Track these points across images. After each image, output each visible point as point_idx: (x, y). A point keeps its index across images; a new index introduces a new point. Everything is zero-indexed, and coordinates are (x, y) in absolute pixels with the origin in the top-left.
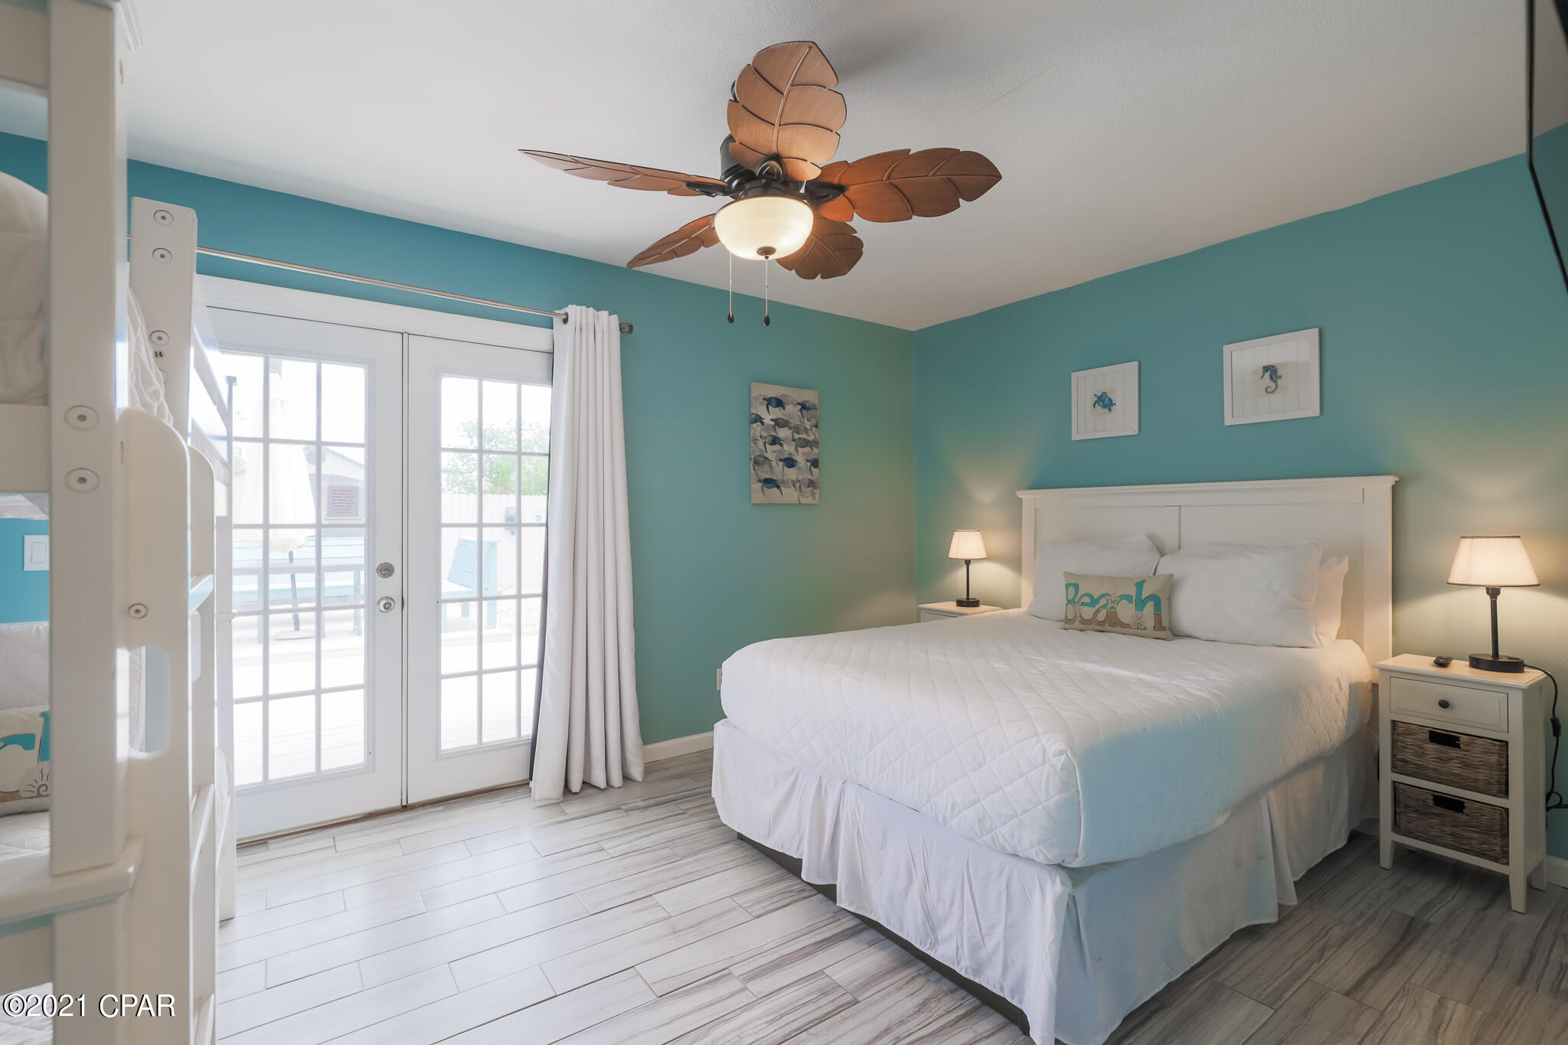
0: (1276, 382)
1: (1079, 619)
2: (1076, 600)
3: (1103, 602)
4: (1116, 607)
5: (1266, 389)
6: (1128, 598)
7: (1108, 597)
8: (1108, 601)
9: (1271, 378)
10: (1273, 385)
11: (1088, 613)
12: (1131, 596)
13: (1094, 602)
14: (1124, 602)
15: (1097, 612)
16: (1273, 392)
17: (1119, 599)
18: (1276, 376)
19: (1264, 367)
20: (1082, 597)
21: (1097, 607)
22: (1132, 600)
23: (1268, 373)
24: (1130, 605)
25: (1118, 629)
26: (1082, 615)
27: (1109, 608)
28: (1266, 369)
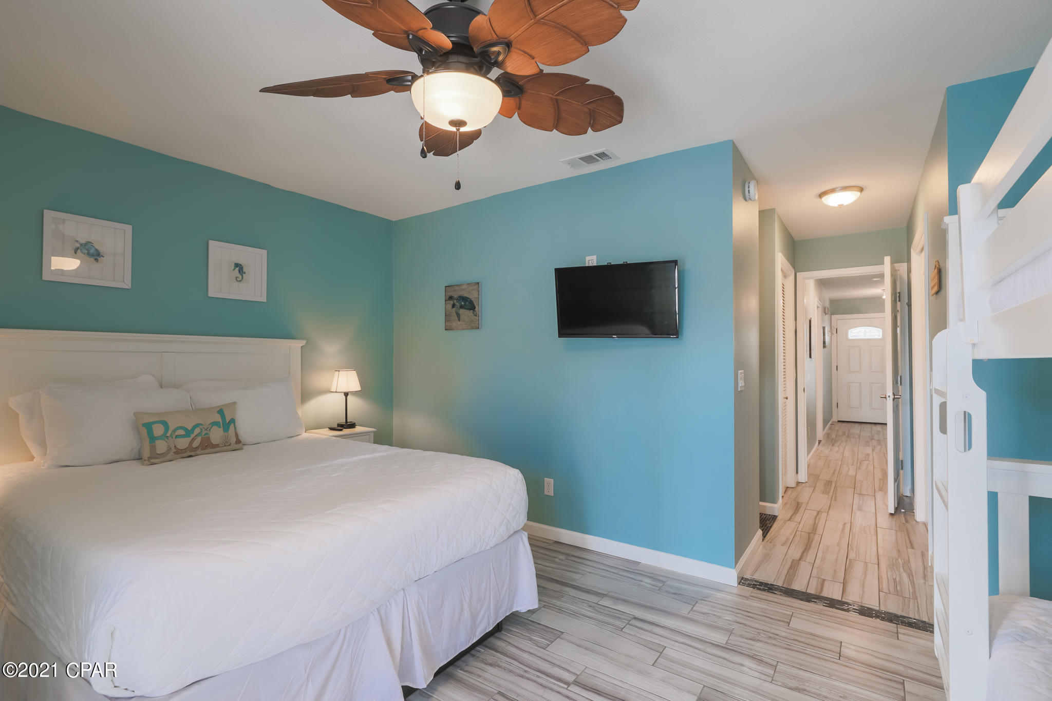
0: (242, 275)
1: (173, 450)
2: (168, 435)
3: (197, 431)
4: (208, 432)
5: (236, 278)
6: (216, 424)
7: (201, 427)
8: (201, 429)
9: (239, 272)
10: (240, 277)
11: (183, 443)
12: (219, 422)
13: (188, 433)
14: (215, 428)
15: (193, 440)
16: (240, 281)
17: (211, 426)
18: (242, 271)
19: (235, 264)
20: (174, 431)
21: (192, 436)
22: (220, 425)
23: (237, 269)
24: (220, 429)
25: (209, 450)
26: (178, 447)
27: (203, 435)
28: (237, 265)
